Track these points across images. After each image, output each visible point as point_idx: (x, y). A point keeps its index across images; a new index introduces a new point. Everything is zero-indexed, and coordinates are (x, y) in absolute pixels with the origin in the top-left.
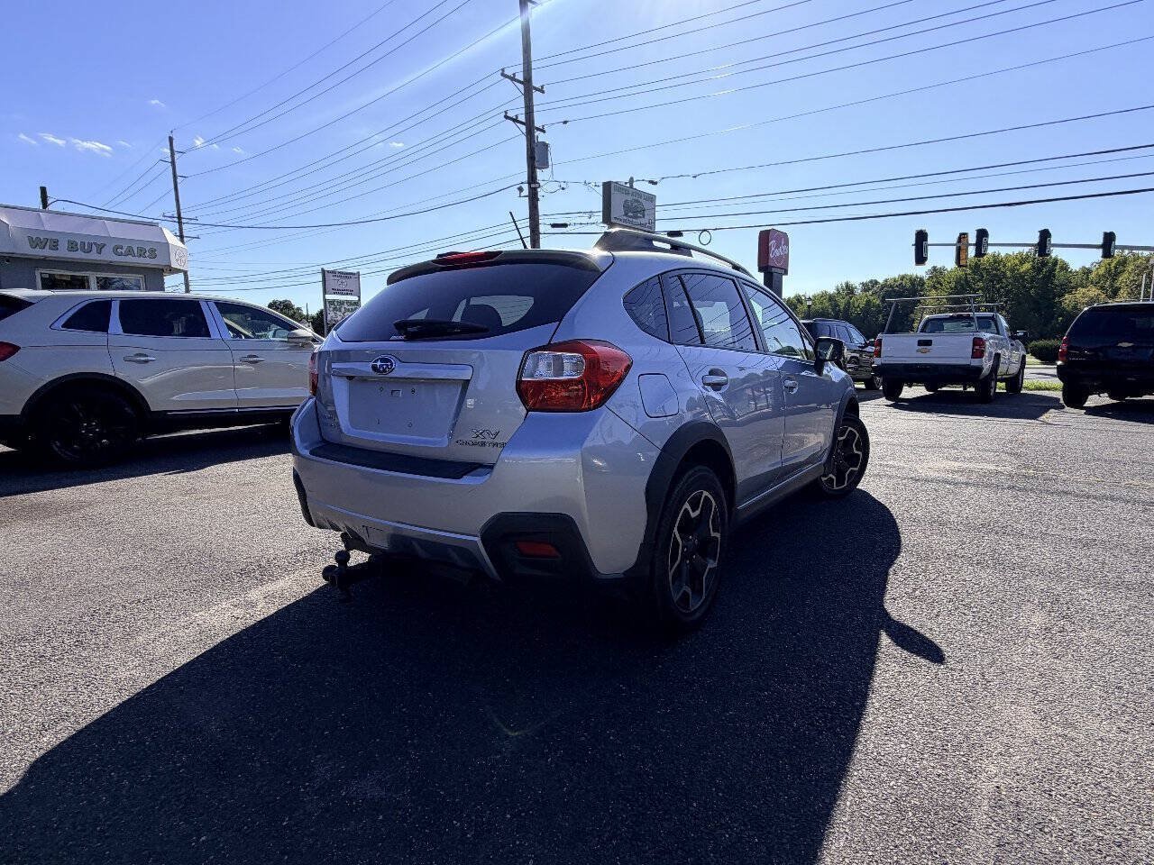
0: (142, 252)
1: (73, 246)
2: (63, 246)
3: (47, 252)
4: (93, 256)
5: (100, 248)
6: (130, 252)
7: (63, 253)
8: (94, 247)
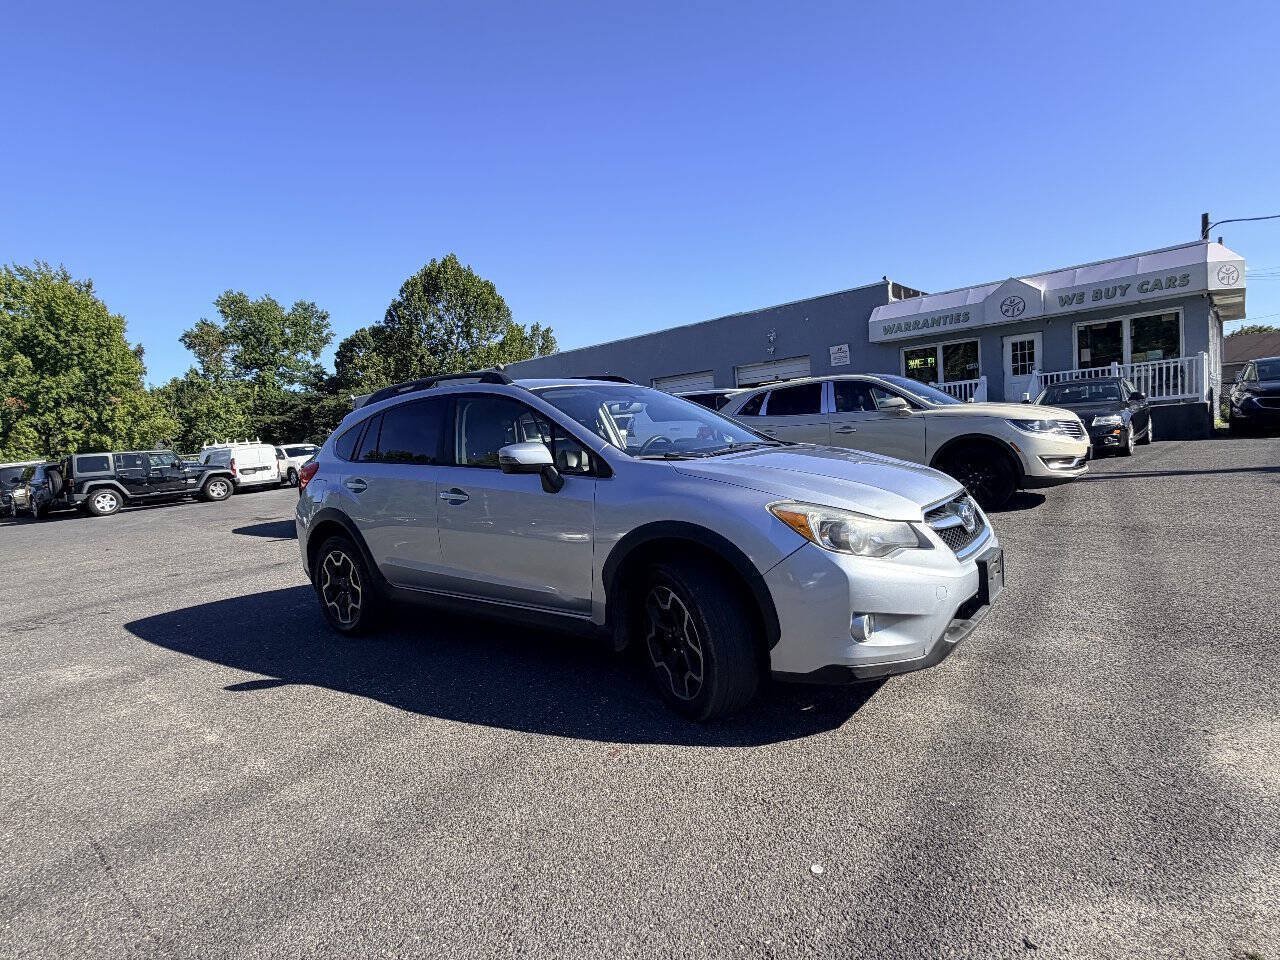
0: (1171, 282)
1: (1097, 296)
2: (1088, 297)
3: (1074, 307)
4: (1118, 300)
5: (1124, 290)
6: (1158, 285)
7: (1089, 304)
8: (1119, 291)
